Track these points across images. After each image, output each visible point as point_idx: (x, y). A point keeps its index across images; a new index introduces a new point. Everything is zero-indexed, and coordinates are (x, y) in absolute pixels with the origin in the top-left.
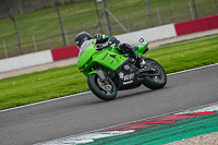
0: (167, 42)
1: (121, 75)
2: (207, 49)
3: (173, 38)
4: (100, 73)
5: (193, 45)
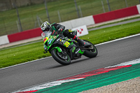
0: (3, 47)
2: (30, 50)
3: (7, 44)
5: (21, 48)
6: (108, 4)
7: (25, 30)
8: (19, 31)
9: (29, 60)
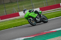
1: (37, 19)
4: (31, 19)
6: (47, 3)
7: (8, 14)
8: (5, 15)
9: (9, 28)
